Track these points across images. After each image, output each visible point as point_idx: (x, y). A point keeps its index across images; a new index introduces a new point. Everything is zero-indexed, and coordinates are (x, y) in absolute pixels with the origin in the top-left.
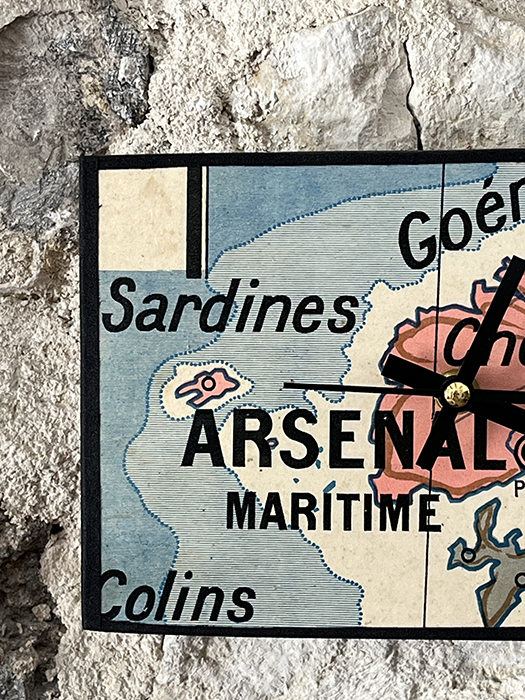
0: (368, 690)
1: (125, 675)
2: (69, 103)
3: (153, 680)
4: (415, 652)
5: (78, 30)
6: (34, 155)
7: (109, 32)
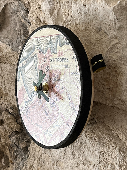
0: (71, 162)
1: (39, 151)
2: (20, 22)
3: (42, 153)
4: (77, 155)
5: (15, 6)
6: (16, 34)
7: (20, 6)
